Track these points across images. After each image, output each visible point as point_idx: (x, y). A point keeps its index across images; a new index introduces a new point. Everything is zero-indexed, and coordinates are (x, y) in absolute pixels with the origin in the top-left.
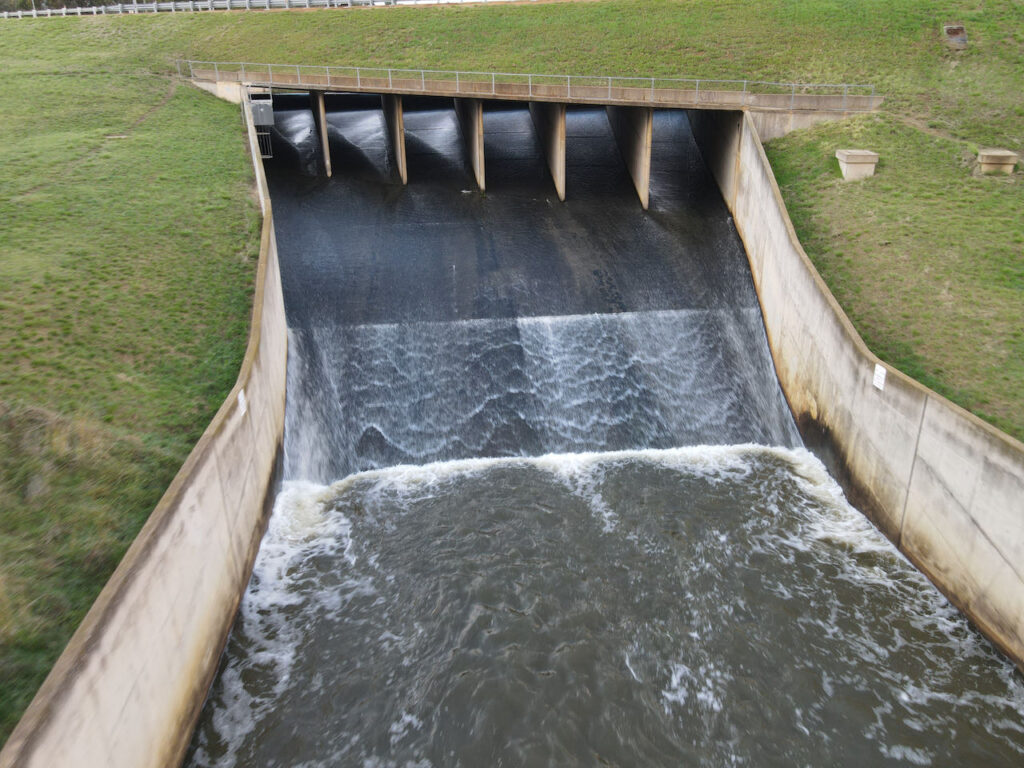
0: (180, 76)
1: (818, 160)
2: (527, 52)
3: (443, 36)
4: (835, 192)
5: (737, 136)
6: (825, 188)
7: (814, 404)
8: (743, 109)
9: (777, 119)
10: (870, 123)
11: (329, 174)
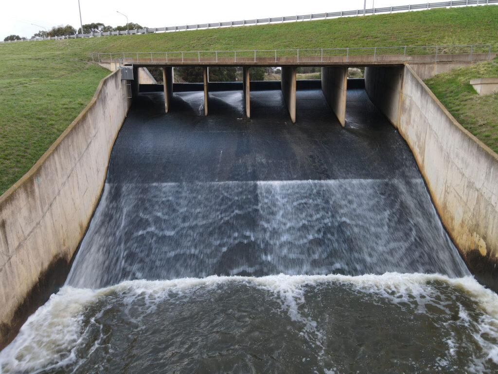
0: (93, 61)
1: (458, 87)
2: (275, 43)
3: (231, 39)
4: (474, 101)
5: (400, 82)
6: (466, 101)
7: (482, 243)
8: (404, 63)
9: (427, 68)
10: (490, 66)
11: (166, 111)
